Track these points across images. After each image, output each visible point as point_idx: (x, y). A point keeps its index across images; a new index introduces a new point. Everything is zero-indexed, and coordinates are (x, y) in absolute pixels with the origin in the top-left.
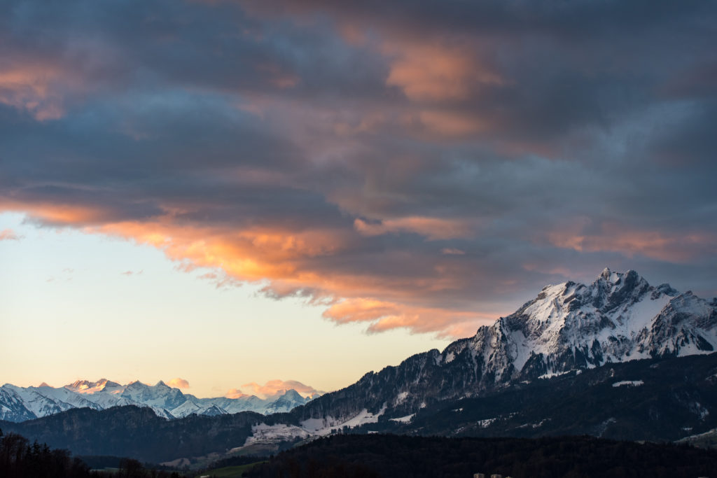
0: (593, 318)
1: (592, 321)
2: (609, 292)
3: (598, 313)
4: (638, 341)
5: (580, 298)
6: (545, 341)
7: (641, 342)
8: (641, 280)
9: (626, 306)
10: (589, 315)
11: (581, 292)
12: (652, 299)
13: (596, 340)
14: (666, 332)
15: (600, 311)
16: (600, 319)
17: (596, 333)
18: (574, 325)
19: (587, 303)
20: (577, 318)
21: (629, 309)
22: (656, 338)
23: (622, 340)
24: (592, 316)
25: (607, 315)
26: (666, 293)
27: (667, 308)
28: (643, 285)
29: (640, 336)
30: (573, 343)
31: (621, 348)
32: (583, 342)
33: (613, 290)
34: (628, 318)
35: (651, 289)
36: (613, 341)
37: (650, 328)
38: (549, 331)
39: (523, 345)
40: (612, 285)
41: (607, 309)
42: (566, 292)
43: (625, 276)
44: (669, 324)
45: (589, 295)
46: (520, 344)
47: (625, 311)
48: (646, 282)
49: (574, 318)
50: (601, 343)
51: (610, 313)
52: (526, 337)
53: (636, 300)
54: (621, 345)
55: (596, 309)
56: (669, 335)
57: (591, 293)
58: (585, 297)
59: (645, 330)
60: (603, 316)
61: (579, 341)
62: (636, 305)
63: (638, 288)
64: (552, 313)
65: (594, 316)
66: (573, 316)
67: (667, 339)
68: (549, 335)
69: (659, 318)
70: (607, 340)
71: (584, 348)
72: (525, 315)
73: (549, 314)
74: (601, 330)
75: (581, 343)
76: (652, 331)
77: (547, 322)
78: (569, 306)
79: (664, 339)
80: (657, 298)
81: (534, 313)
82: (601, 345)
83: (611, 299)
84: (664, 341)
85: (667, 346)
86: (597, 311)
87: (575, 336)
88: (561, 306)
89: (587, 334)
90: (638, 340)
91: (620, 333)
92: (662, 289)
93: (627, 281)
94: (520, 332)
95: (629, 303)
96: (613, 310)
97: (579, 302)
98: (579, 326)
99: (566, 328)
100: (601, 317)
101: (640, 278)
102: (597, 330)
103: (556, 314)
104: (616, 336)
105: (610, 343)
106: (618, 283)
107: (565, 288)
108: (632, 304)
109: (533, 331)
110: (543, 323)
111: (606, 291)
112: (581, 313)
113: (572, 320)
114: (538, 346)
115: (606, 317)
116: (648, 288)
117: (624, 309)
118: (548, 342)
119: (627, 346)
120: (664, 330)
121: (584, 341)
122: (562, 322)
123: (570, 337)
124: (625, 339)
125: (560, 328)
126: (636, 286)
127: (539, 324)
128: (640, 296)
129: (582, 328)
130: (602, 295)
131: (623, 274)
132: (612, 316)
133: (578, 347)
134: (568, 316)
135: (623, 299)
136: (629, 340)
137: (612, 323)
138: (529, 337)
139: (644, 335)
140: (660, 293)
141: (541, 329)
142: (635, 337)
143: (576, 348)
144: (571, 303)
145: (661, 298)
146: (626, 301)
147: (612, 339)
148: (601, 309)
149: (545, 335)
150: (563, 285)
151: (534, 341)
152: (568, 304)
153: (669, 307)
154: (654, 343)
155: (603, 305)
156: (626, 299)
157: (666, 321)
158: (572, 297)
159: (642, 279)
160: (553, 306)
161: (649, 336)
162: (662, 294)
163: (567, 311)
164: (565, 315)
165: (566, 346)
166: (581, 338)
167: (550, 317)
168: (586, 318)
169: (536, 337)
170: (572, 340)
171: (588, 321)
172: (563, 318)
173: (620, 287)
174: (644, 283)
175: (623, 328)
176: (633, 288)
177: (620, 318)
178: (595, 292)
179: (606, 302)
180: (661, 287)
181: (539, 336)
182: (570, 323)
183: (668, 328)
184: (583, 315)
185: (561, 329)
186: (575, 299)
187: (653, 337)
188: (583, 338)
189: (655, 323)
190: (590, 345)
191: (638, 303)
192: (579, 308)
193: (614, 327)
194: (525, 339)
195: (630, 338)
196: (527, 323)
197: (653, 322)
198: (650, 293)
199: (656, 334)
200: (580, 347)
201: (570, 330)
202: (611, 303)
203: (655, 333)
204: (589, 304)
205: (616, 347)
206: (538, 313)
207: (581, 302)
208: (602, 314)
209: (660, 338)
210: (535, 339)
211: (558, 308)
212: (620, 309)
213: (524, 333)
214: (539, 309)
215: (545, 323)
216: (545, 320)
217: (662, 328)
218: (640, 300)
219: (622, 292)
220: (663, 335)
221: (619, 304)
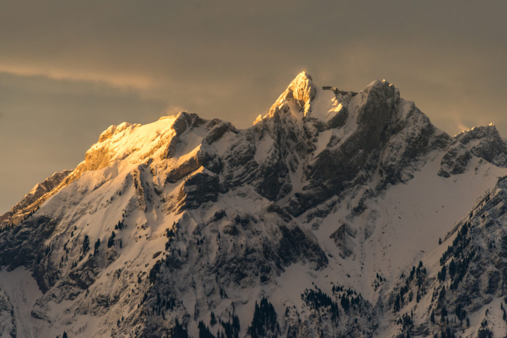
0: (257, 233)
1: (255, 241)
2: (310, 151)
3: (273, 216)
4: (397, 308)
5: (218, 168)
6: (105, 302)
7: (407, 309)
8: (410, 114)
9: (360, 193)
10: (244, 222)
11: (222, 148)
12: (444, 174)
13: (264, 301)
14: (485, 280)
15: (279, 211)
16: (280, 236)
17: (264, 280)
18: (195, 254)
19: (238, 184)
20: (207, 232)
21: (370, 203)
22: (452, 297)
23: (345, 302)
24: (255, 227)
25: (300, 222)
26: (488, 155)
27: (490, 201)
28: (412, 130)
29: (404, 290)
30: (191, 311)
31: (343, 328)
32: (222, 308)
33: (322, 143)
34: (367, 236)
35: (442, 141)
36: (317, 307)
37: (433, 267)
38: (118, 273)
39: (34, 315)
40: (320, 127)
41: (304, 204)
42: (175, 148)
43: (360, 102)
44: (494, 255)
45: (246, 159)
46: (23, 311)
47: (359, 210)
48: (426, 120)
49: (198, 231)
50: (280, 312)
51: (310, 217)
52: (44, 289)
53: (393, 177)
54: (344, 320)
55: (266, 203)
56: (491, 290)
57: (252, 152)
58: (234, 163)
59: (419, 273)
60: (289, 226)
61: (211, 305)
62: (393, 191)
63: (399, 140)
64: (127, 214)
65: (261, 227)
66: (194, 224)
67: (488, 302)
68: (118, 284)
69: (464, 233)
70: (300, 303)
71: (226, 326)
72: (43, 220)
73: (119, 218)
74: (280, 269)
75: (217, 312)
76: (442, 276)
77: (111, 243)
78: (181, 193)
79: (476, 301)
80: (458, 171)
81: (70, 212)
82: (280, 320)
83: (313, 173)
84: (477, 308)
85: (485, 324)
86: (271, 209)
87: (200, 289)
88: (159, 193)
89: (237, 281)
90: (397, 302)
91: (341, 281)
92: (475, 143)
93: (366, 115)
94: (24, 274)
95: (371, 185)
96: (321, 207)
97: (216, 180)
98: (213, 258)
99: (172, 263)
100: (283, 229)
101: (406, 109)
102: (268, 270)
103: (141, 219)
104: (327, 290)
105: (306, 312)
106: (339, 120)
107: (172, 133)
108: (382, 188)
109: (65, 271)
110: (98, 244)
111: (300, 148)
112: (220, 216)
113: (190, 237)
114: (82, 319)
115: (298, 229)
116: (431, 140)
117: (355, 203)
118: (114, 308)
119: (362, 321)
120: (477, 274)
121: (227, 303)
122: (159, 243)
123: (183, 290)
124: (357, 301)
125: (153, 263)
126: (394, 132)
127: (86, 247)
128: (404, 164)
129: (220, 262)
130: (287, 161)
131: (354, 94)
132: (316, 226)
133: (207, 322)
134: (178, 225)
135: (350, 172)
136: (367, 304)
137: (316, 248)
138: (54, 290)
139: (414, 289)
140: (467, 157)
141: (91, 263)
142: (387, 293)
143: (201, 325)
144: (186, 184)
145: (469, 173)
146: (362, 181)
147: (316, 299)
148: (283, 203)
149: (104, 283)
150: (166, 125)
151: (68, 304)
152: (181, 184)
153: (496, 202)
154: (444, 313)
155: (288, 190)
156: (362, 173)
157: (484, 245)
158: (192, 164)
159: (414, 109)
160: (132, 192)
161: (431, 291)
162: (475, 160)
163: (177, 207)
164: (171, 219)
165: (170, 318)
166: (216, 297)
167: (120, 226)
168: (234, 232)
169: (76, 290)
170: (189, 302)
171: (242, 240)
172: (162, 229)
173: (344, 134)
174: (421, 124)
175: (349, 264)
176: (384, 138)
177: (341, 234)
178: (265, 151)
179: (298, 183)
180: (472, 136)
181: (84, 286)
182: (183, 247)
183: (491, 268)
184: (226, 223)
185: (157, 267)
186: (201, 170)
187: (443, 294)
188: (223, 294)
189: (450, 250)
190: (246, 317)
191: (400, 185)
192: (215, 200)
193: (322, 261)
194: (39, 295)
195: (371, 296)
196: (47, 243)
197: (444, 248)
198: (438, 155)
199: (454, 287)
200: (213, 322)
201: (186, 269)
202: (314, 186)
203: (448, 283)
204: (245, 188)
205: (327, 323)
206: (83, 212)
207: (222, 180)
208: (287, 219)
209: (466, 300)
210: (72, 297)
211: (149, 199)
212: (343, 204)
213: (38, 276)
214: (86, 200)
215: (104, 248)
216: (105, 236)
217: (472, 265)
218: (404, 177)
219: (348, 149)
220: (475, 288)
221: (338, 189)
